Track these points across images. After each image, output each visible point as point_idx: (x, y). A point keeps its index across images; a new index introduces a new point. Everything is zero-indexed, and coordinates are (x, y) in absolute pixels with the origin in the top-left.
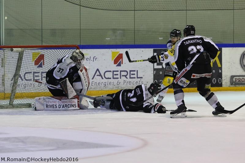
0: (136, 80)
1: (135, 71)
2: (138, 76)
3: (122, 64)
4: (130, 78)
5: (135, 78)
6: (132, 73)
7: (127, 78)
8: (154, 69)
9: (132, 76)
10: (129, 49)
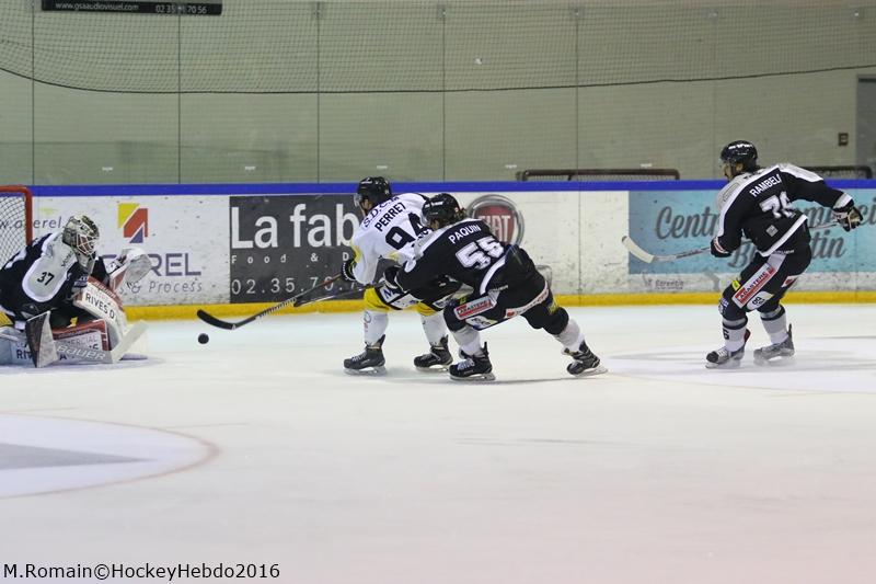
0: (184, 279)
1: (180, 255)
2: (190, 270)
3: (146, 236)
4: (168, 274)
5: (180, 274)
6: (172, 260)
7: (159, 274)
8: (233, 251)
9: (173, 269)
10: (164, 197)
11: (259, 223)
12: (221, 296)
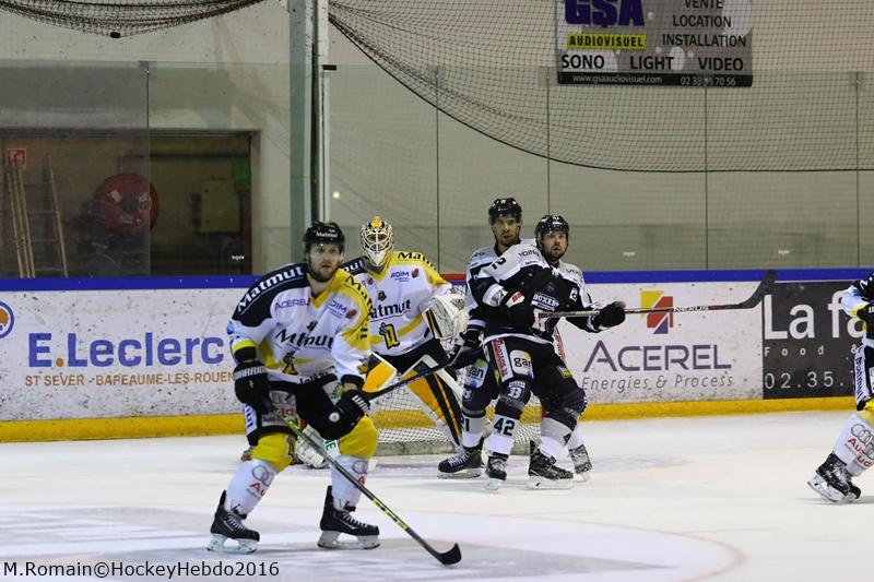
0: (712, 372)
1: (708, 347)
2: (719, 363)
3: (671, 326)
4: (696, 367)
5: (708, 367)
6: (699, 352)
7: (685, 368)
8: (766, 343)
9: (700, 362)
10: (691, 284)
11: (794, 312)
12: (753, 391)
